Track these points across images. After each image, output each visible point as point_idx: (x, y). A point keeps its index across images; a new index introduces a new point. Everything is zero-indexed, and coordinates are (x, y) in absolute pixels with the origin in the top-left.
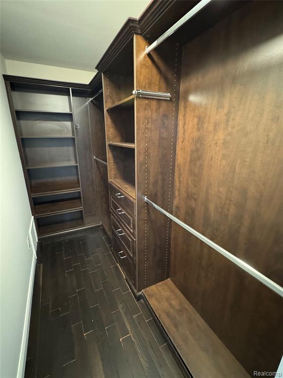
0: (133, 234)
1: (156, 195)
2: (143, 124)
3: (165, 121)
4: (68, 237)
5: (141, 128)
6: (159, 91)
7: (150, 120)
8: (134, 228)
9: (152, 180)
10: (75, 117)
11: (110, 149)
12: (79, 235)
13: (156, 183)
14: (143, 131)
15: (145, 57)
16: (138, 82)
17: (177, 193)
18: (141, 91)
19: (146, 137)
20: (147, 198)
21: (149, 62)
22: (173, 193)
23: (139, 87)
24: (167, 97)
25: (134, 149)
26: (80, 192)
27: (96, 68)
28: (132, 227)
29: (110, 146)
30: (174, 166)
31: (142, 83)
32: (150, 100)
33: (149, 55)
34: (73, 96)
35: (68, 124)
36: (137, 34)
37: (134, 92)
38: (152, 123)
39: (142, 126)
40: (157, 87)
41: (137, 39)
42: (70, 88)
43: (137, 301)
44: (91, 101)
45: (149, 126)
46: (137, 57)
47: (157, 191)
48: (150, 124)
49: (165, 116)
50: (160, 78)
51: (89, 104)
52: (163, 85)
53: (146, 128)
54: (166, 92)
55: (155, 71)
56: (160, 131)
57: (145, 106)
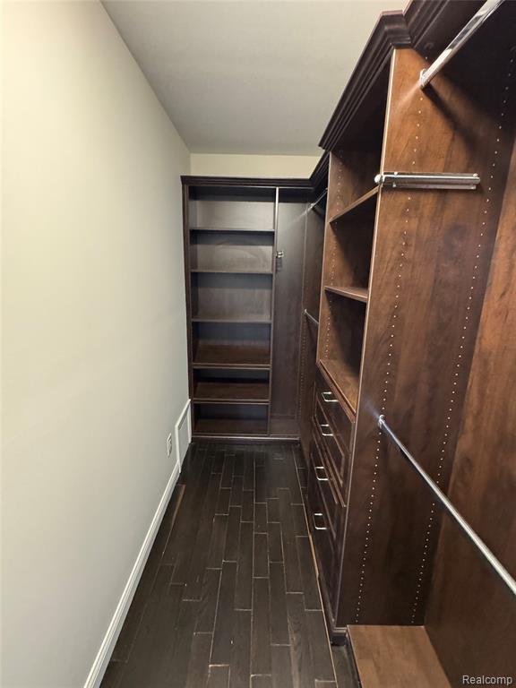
0: (343, 491)
1: (409, 415)
2: (393, 248)
3: (456, 242)
4: (236, 448)
5: (387, 259)
6: (446, 170)
7: (413, 242)
8: (345, 478)
9: (402, 379)
10: (279, 238)
11: (328, 298)
12: (256, 449)
13: (411, 388)
14: (391, 265)
15: (416, 96)
16: (391, 154)
17: (469, 422)
18: (396, 175)
19: (398, 278)
20: (384, 419)
21: (427, 104)
22: (458, 421)
23: (393, 165)
24: (469, 184)
25: (365, 304)
26: (269, 371)
27: (320, 146)
28: (342, 474)
29: (328, 293)
30: (469, 355)
31: (403, 156)
32: (418, 194)
33: (428, 89)
34: (279, 202)
35: (268, 250)
36: (399, 47)
37: (377, 179)
38: (416, 247)
39: (391, 254)
40: (442, 162)
41: (399, 58)
42: (277, 189)
43: (332, 645)
44: (313, 209)
45: (408, 255)
46: (396, 98)
47: (413, 407)
48: (412, 248)
49: (457, 230)
50: (453, 139)
51: (308, 214)
52: (460, 155)
53: (401, 259)
54: (467, 171)
55: (439, 125)
56: (438, 266)
57: (402, 207)
